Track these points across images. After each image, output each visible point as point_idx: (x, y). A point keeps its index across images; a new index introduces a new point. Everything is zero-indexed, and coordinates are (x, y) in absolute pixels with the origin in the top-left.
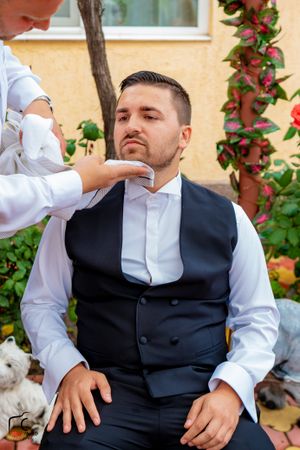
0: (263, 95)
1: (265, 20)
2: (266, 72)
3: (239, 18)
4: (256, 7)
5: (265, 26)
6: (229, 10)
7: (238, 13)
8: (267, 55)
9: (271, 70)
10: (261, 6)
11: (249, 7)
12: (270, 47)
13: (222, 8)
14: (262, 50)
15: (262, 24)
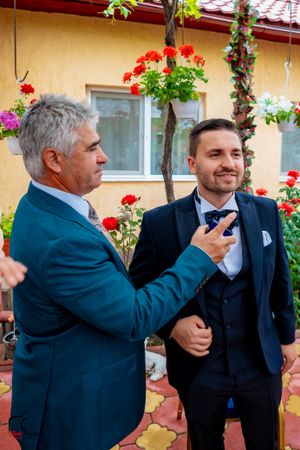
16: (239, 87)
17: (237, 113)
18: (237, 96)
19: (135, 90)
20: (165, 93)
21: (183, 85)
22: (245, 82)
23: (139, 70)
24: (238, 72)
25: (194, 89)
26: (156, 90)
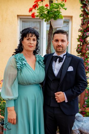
0: (86, 71)
1: (87, 55)
2: (87, 66)
3: (80, 55)
4: (85, 52)
5: (87, 56)
6: (79, 53)
7: (80, 54)
8: (87, 63)
9: (88, 66)
10: (86, 52)
11: (83, 53)
12: (87, 60)
13: (77, 52)
14: (86, 61)
15: (86, 56)
16: (84, 11)
17: (83, 24)
18: (83, 16)
19: (33, 15)
20: (47, 16)
21: (55, 12)
22: (87, 9)
23: (35, 6)
24: (83, 4)
25: (61, 13)
26: (43, 15)
